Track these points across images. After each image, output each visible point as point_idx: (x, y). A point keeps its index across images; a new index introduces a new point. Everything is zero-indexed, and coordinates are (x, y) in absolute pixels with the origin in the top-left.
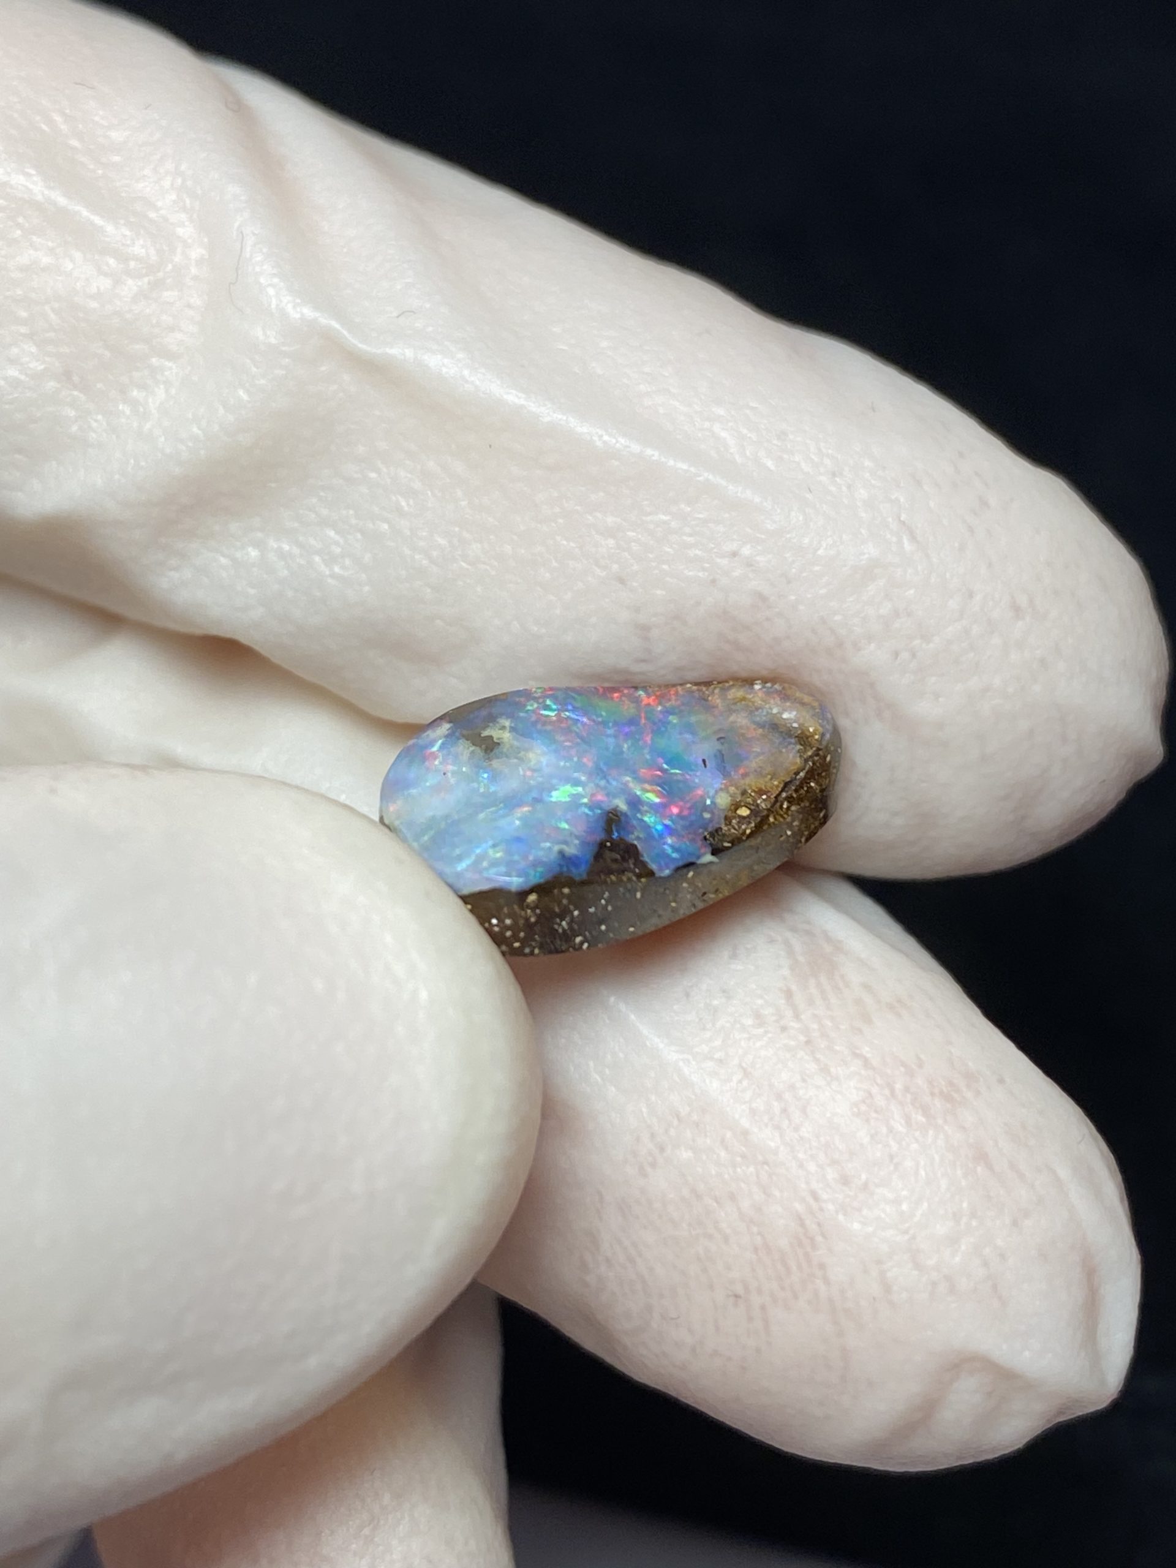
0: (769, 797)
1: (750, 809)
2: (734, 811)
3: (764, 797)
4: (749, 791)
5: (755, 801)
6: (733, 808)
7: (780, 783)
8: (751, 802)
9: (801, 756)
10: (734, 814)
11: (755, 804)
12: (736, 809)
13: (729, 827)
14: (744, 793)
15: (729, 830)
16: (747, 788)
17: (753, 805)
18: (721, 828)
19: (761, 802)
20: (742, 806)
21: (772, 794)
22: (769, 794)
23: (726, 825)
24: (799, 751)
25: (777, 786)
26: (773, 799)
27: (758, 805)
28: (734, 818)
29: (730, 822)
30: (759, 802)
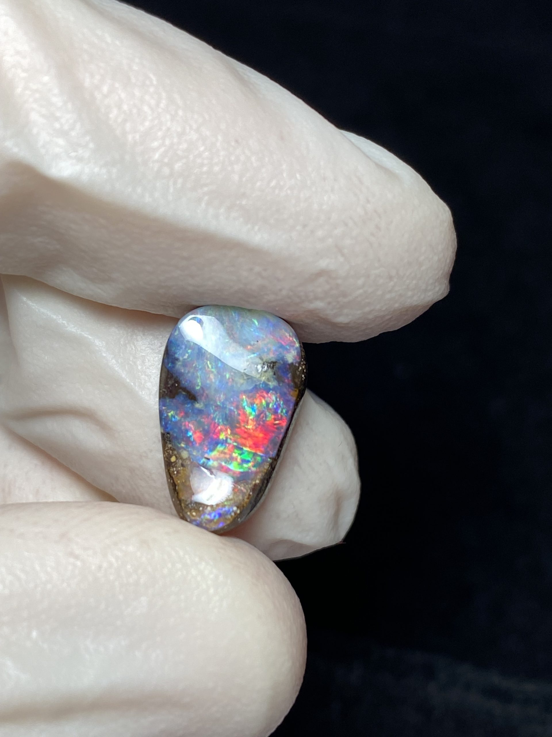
0: (174, 474)
1: (174, 462)
2: (176, 455)
3: (175, 472)
4: (182, 468)
5: (176, 467)
6: (178, 456)
7: (178, 483)
8: (176, 465)
9: (183, 500)
10: (174, 454)
11: (174, 466)
12: (176, 457)
13: (169, 448)
14: (182, 465)
15: (168, 447)
16: (184, 468)
17: (174, 465)
18: (170, 444)
19: (174, 469)
20: (176, 460)
21: (175, 476)
22: (176, 475)
23: (171, 448)
24: (186, 501)
25: (177, 481)
26: (172, 475)
27: (173, 467)
28: (173, 453)
29: (171, 450)
30: (175, 469)
